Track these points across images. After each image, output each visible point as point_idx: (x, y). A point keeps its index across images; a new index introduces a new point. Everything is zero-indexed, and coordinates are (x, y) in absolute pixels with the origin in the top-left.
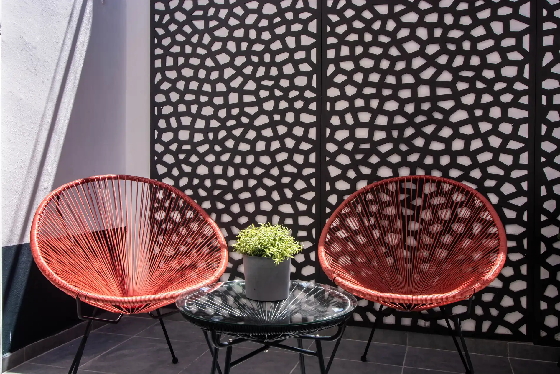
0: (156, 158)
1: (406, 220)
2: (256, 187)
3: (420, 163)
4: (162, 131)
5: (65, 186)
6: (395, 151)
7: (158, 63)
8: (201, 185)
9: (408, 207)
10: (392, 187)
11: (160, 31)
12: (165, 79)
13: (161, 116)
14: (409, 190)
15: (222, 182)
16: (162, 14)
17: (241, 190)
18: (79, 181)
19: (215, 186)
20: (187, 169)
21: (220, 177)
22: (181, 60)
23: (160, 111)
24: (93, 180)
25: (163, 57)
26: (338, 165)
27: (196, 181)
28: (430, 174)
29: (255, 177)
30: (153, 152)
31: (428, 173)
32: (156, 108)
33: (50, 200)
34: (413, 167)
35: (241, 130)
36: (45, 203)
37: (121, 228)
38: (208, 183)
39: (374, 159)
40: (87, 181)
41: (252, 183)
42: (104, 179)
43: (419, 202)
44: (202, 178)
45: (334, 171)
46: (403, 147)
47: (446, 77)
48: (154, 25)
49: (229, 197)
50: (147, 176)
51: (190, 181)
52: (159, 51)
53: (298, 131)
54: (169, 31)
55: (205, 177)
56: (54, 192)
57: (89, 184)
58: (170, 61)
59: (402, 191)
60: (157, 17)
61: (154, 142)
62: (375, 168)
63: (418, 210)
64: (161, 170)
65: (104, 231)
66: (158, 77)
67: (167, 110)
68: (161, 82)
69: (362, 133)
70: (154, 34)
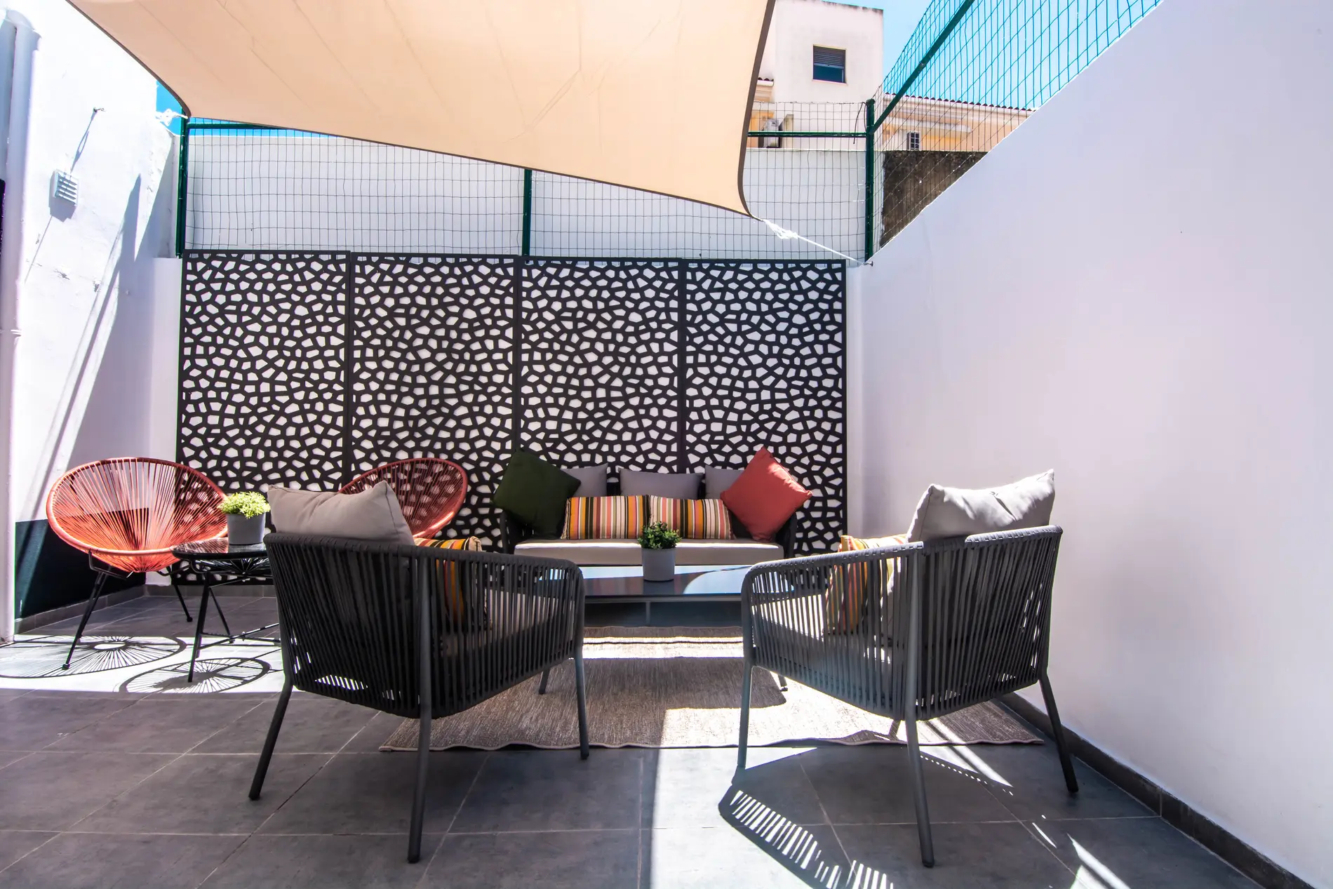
0: (183, 441)
1: (419, 495)
2: (285, 468)
3: (430, 448)
4: (189, 416)
5: (80, 467)
6: (411, 437)
7: (188, 351)
8: (231, 467)
9: (420, 484)
10: (407, 468)
11: (191, 321)
12: (194, 366)
13: (189, 401)
14: (421, 471)
15: (252, 464)
16: (193, 305)
17: (270, 472)
18: (94, 463)
19: (244, 468)
20: (216, 452)
21: (249, 459)
22: (212, 350)
23: (188, 396)
24: (109, 462)
25: (193, 346)
26: (363, 449)
27: (225, 464)
28: (438, 457)
29: (285, 459)
30: (180, 435)
31: (437, 456)
32: (184, 394)
33: (65, 479)
34: (425, 451)
35: (272, 416)
36: (60, 482)
37: (141, 510)
38: (237, 465)
39: (394, 445)
40: (103, 463)
41: (282, 464)
42: (120, 461)
43: (429, 480)
44: (232, 461)
45: (359, 454)
46: (418, 435)
47: (451, 380)
48: (184, 315)
49: (259, 478)
50: (174, 460)
51: (219, 463)
52: (188, 340)
53: (327, 419)
54: (200, 321)
55: (235, 459)
56: (69, 473)
57: (105, 465)
58: (200, 350)
59: (416, 471)
60: (188, 308)
61: (180, 425)
62: (394, 451)
63: (428, 487)
64: (188, 452)
65: (120, 512)
66: (188, 364)
67: (196, 395)
68: (190, 369)
69: (383, 422)
70: (183, 324)
